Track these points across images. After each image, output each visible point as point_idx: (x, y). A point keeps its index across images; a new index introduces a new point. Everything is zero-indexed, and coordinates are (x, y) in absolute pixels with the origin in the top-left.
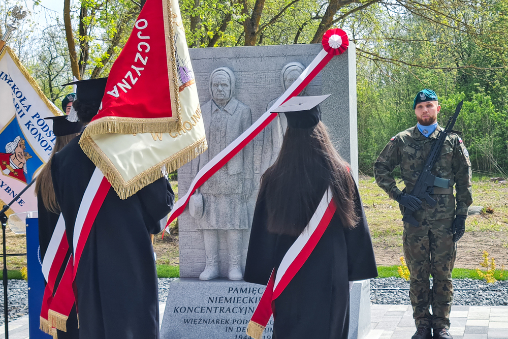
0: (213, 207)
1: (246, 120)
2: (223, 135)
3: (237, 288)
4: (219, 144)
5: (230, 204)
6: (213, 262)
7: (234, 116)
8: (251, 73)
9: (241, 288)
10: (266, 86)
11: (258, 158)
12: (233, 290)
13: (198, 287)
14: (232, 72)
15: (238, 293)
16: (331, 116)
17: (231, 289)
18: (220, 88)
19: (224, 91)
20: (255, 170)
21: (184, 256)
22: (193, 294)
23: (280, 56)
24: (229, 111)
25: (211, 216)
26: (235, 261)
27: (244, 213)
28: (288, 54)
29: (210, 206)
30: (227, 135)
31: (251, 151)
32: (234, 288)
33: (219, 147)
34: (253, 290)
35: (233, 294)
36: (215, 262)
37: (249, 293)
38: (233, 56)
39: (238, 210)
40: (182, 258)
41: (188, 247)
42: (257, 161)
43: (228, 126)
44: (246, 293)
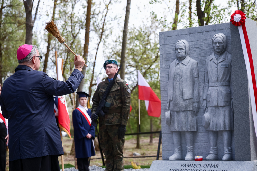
0: (176, 118)
1: (195, 68)
2: (180, 77)
3: (186, 165)
4: (179, 82)
5: (185, 117)
6: (178, 150)
7: (187, 67)
8: (197, 42)
9: (188, 165)
10: (205, 48)
11: (202, 90)
12: (184, 166)
13: (166, 164)
14: (187, 42)
15: (186, 167)
16: (237, 62)
17: (183, 165)
18: (179, 51)
19: (181, 53)
20: (200, 97)
21: (164, 147)
22: (162, 167)
23: (212, 31)
24: (184, 64)
25: (175, 123)
26: (189, 150)
27: (194, 122)
28: (216, 29)
29: (174, 118)
30: (183, 77)
31: (197, 86)
32: (184, 164)
33: (179, 84)
34: (194, 166)
35: (183, 168)
36: (179, 150)
37: (192, 167)
38: (188, 33)
39: (189, 120)
40: (163, 148)
41: (166, 142)
42: (201, 92)
43: (183, 72)
44: (190, 167)
